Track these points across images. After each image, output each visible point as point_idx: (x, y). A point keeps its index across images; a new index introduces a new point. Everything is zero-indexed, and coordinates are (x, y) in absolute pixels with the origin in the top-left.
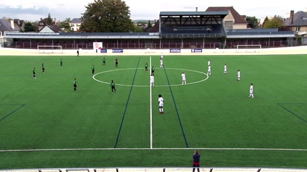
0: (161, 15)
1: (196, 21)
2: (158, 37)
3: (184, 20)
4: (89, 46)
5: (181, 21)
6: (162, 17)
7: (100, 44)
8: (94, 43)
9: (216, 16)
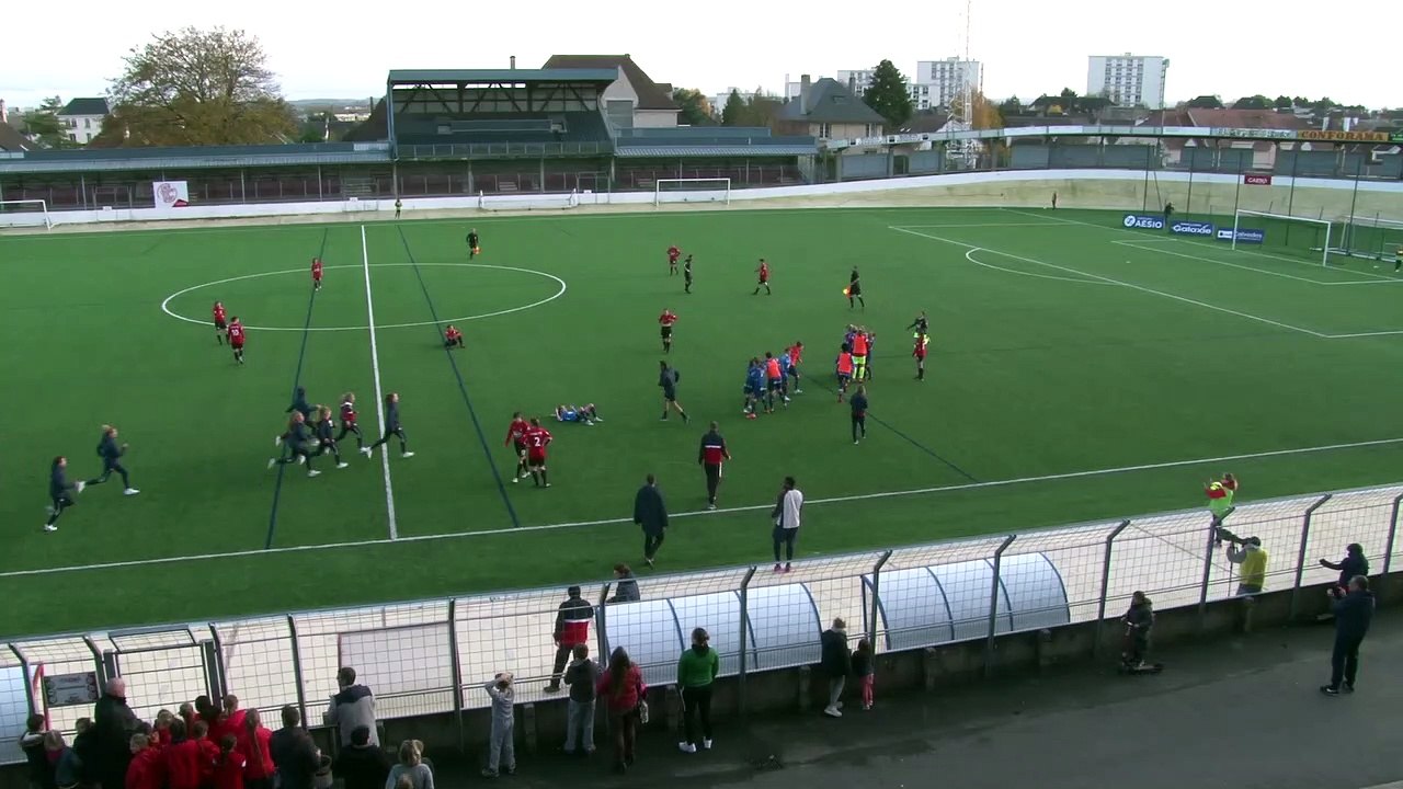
0: (391, 82)
1: (513, 100)
2: (385, 159)
3: (475, 97)
4: (137, 196)
5: (461, 101)
6: (396, 87)
7: (181, 189)
8: (156, 185)
9: (578, 85)
